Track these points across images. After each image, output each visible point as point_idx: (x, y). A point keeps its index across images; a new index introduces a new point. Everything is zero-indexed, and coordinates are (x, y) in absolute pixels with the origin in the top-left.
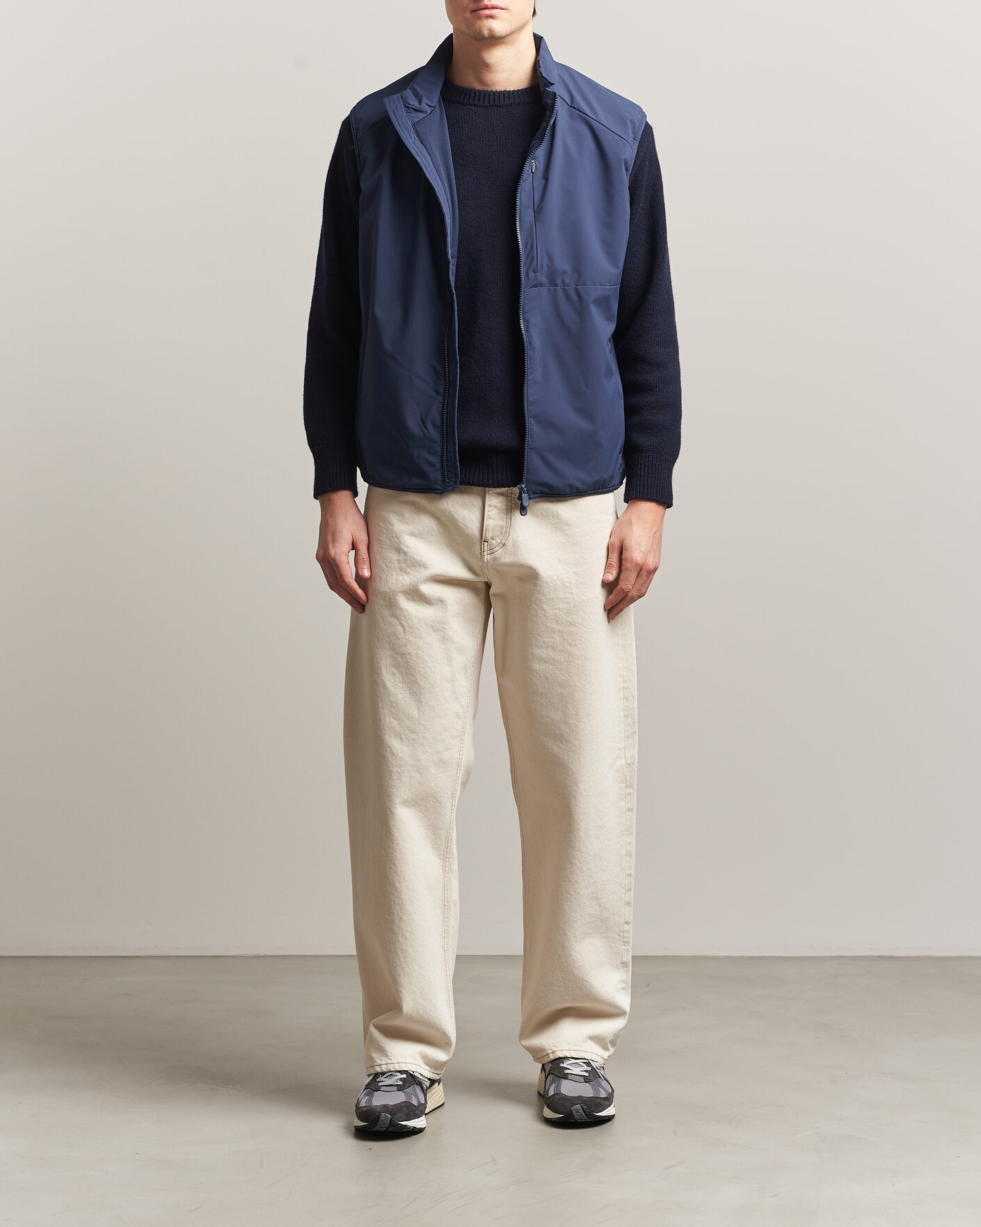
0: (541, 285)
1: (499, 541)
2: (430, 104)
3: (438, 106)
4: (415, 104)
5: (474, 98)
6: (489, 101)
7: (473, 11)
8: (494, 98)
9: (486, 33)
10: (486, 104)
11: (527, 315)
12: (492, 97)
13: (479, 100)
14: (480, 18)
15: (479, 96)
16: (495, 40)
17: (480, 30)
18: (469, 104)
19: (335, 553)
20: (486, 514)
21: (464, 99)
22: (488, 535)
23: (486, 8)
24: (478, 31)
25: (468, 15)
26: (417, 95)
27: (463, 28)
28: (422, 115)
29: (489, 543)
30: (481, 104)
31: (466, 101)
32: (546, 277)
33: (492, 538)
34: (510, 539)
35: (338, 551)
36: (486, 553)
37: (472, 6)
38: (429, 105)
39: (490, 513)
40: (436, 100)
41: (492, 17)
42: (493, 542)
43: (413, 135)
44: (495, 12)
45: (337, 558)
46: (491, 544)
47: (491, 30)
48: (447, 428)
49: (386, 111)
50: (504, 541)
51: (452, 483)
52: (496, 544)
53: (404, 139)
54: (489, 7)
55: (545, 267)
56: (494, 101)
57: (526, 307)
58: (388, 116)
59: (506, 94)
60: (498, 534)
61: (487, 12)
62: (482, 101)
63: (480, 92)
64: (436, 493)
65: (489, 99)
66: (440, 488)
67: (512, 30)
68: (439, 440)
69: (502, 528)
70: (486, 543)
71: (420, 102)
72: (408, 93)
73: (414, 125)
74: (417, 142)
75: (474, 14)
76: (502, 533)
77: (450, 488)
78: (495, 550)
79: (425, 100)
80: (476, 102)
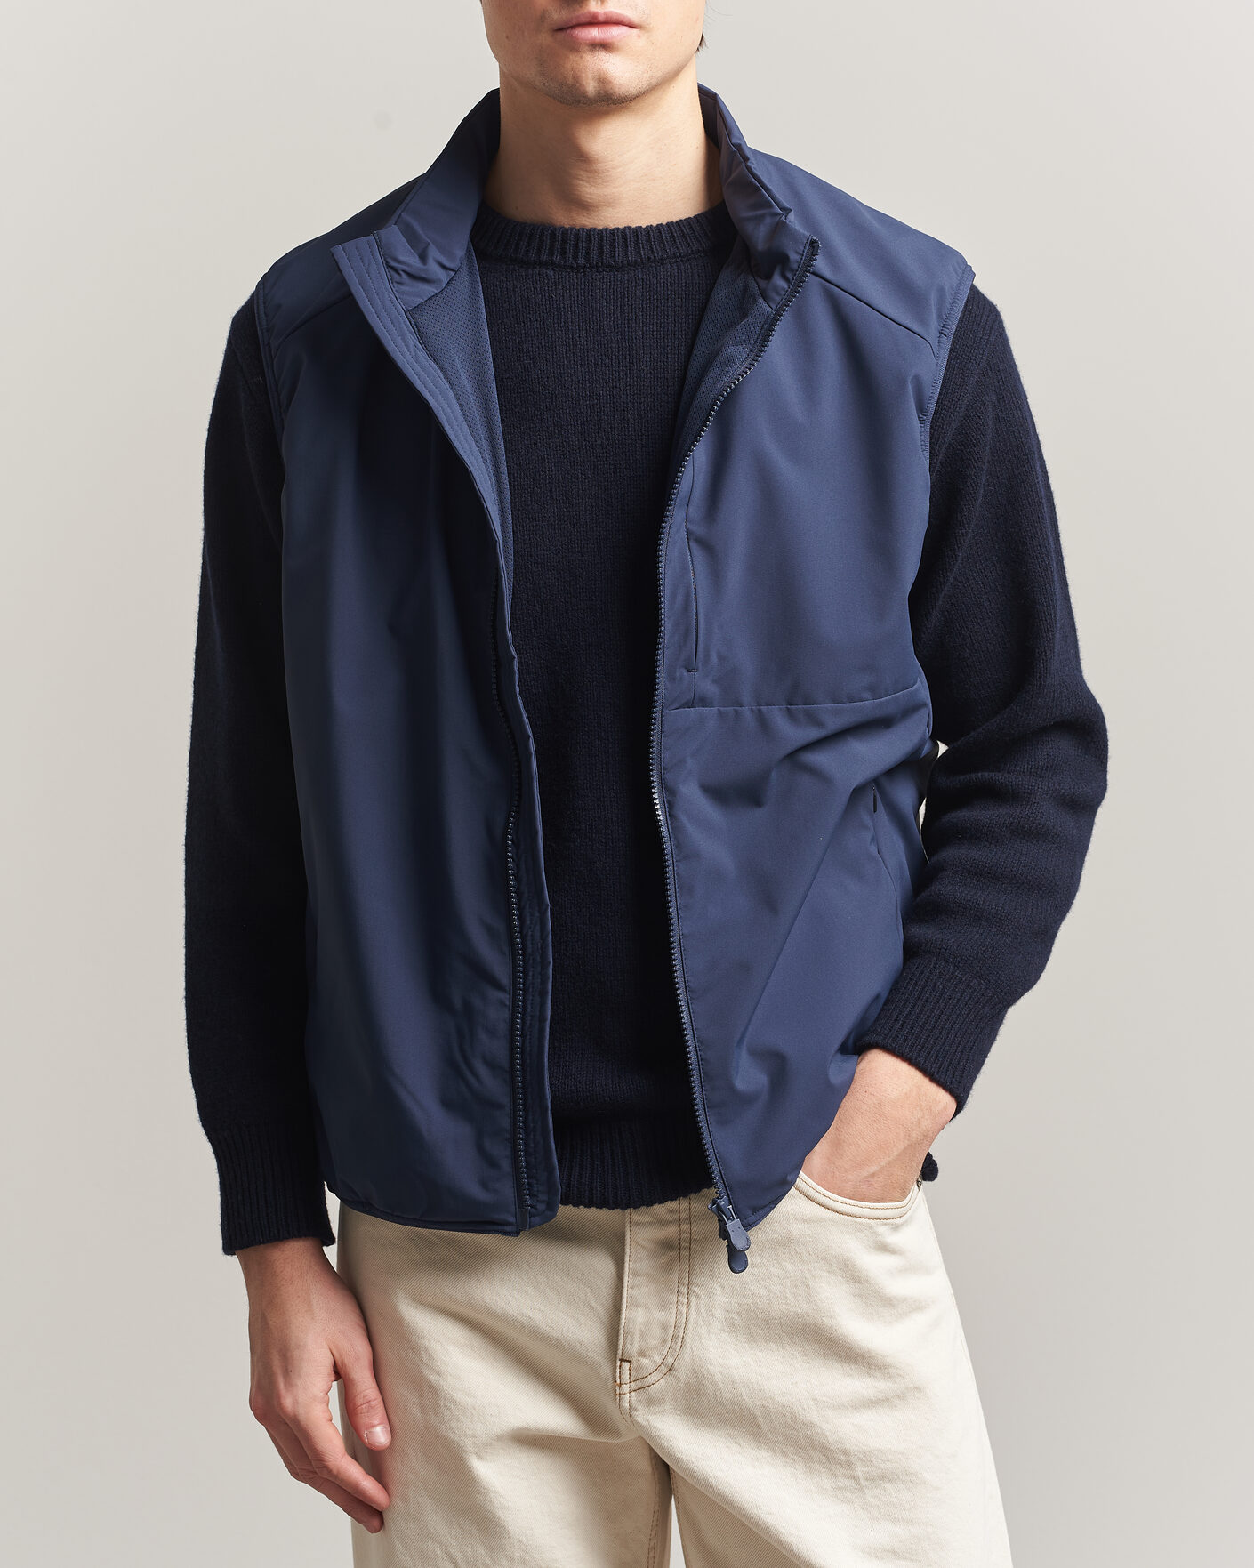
0: (703, 701)
1: (659, 1361)
2: (447, 264)
3: (465, 268)
4: (410, 259)
5: (552, 246)
6: (588, 254)
7: (561, 30)
8: (601, 248)
9: (591, 87)
10: (581, 261)
11: (668, 776)
12: (595, 244)
13: (563, 253)
14: (575, 47)
15: (564, 241)
16: (610, 102)
17: (577, 79)
18: (541, 264)
19: (296, 1402)
20: (625, 1295)
21: (527, 252)
22: (632, 1347)
23: (594, 22)
24: (570, 81)
25: (545, 38)
26: (412, 237)
27: (530, 72)
28: (430, 290)
29: (635, 1364)
30: (569, 260)
31: (533, 256)
32: (714, 682)
33: (642, 1354)
34: (686, 1356)
35: (302, 1398)
36: (626, 1388)
37: (558, 15)
38: (444, 267)
39: (635, 1292)
40: (460, 253)
41: (605, 46)
42: (645, 1361)
43: (412, 339)
44: (614, 33)
45: (301, 1412)
46: (640, 1368)
47: (602, 80)
48: (523, 1070)
49: (344, 283)
50: (670, 1360)
51: (542, 1207)
52: (652, 1367)
53: (390, 346)
54: (601, 18)
55: (714, 659)
56: (601, 253)
57: (667, 755)
58: (350, 295)
59: (631, 237)
60: (654, 1342)
61: (594, 33)
62: (570, 255)
63: (565, 232)
64: (505, 1233)
65: (588, 249)
66: (512, 1219)
67: (654, 82)
68: (506, 1100)
69: (665, 1328)
70: (626, 1365)
71: (423, 258)
72: (392, 234)
73: (413, 313)
74: (422, 355)
75: (560, 35)
76: (665, 1341)
77: (536, 1220)
78: (649, 1380)
79: (434, 253)
80: (557, 258)
